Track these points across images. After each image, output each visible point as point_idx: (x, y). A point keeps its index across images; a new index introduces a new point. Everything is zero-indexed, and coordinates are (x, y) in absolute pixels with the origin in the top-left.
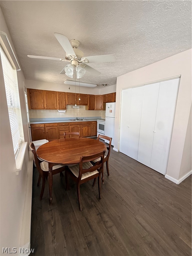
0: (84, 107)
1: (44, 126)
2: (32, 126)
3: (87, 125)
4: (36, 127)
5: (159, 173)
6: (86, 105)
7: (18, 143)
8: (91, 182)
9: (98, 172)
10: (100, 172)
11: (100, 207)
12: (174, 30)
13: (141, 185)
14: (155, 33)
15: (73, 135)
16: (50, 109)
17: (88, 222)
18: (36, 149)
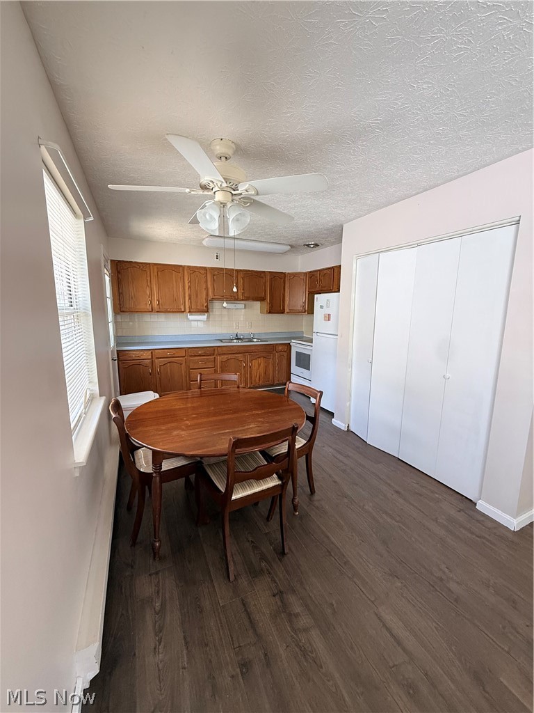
0: (257, 305)
1: (150, 357)
2: (121, 356)
3: (264, 354)
4: (130, 359)
5: (460, 497)
6: (262, 299)
7: (83, 398)
8: (264, 508)
9: (280, 482)
10: (284, 481)
11: (281, 576)
12: (487, 98)
13: (401, 525)
14: (435, 110)
15: (224, 382)
16: (166, 312)
17: (246, 610)
18: (126, 414)
